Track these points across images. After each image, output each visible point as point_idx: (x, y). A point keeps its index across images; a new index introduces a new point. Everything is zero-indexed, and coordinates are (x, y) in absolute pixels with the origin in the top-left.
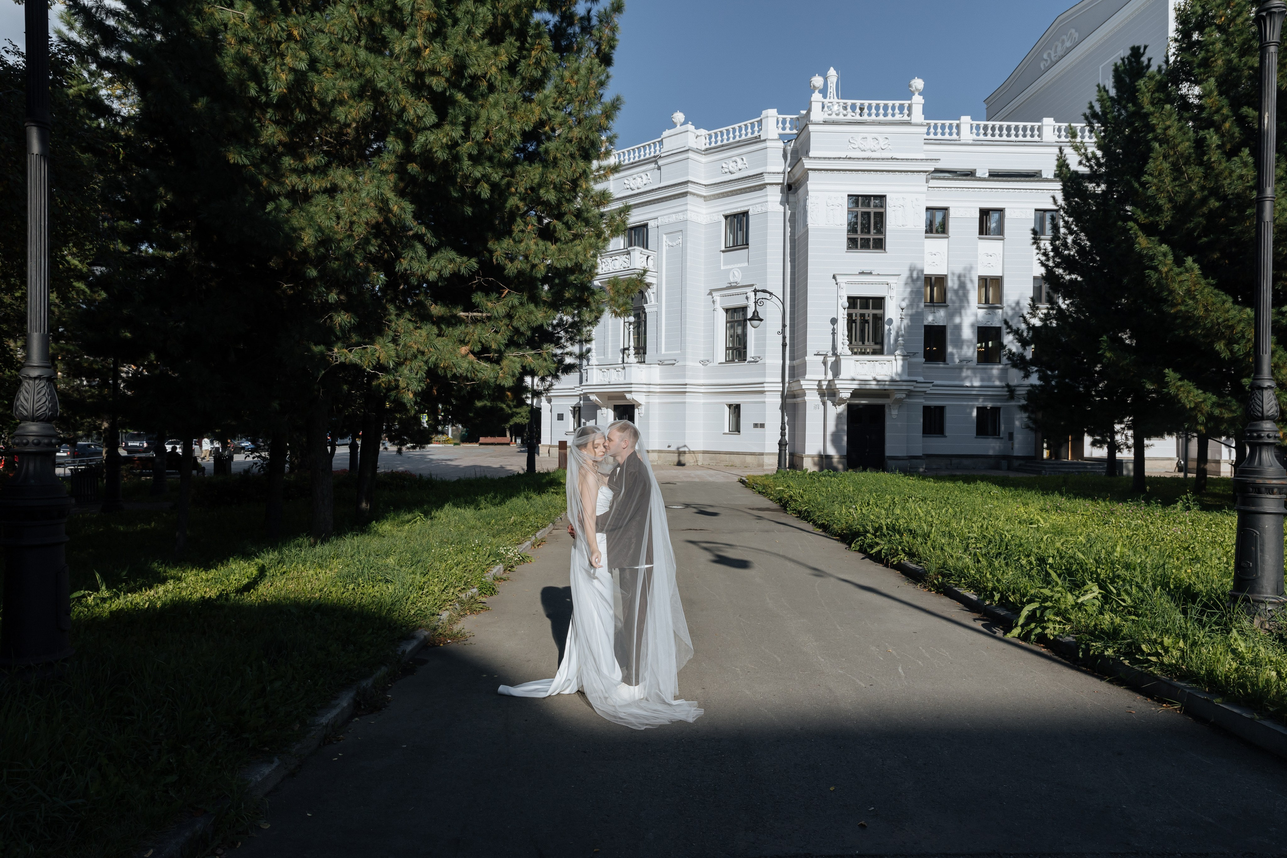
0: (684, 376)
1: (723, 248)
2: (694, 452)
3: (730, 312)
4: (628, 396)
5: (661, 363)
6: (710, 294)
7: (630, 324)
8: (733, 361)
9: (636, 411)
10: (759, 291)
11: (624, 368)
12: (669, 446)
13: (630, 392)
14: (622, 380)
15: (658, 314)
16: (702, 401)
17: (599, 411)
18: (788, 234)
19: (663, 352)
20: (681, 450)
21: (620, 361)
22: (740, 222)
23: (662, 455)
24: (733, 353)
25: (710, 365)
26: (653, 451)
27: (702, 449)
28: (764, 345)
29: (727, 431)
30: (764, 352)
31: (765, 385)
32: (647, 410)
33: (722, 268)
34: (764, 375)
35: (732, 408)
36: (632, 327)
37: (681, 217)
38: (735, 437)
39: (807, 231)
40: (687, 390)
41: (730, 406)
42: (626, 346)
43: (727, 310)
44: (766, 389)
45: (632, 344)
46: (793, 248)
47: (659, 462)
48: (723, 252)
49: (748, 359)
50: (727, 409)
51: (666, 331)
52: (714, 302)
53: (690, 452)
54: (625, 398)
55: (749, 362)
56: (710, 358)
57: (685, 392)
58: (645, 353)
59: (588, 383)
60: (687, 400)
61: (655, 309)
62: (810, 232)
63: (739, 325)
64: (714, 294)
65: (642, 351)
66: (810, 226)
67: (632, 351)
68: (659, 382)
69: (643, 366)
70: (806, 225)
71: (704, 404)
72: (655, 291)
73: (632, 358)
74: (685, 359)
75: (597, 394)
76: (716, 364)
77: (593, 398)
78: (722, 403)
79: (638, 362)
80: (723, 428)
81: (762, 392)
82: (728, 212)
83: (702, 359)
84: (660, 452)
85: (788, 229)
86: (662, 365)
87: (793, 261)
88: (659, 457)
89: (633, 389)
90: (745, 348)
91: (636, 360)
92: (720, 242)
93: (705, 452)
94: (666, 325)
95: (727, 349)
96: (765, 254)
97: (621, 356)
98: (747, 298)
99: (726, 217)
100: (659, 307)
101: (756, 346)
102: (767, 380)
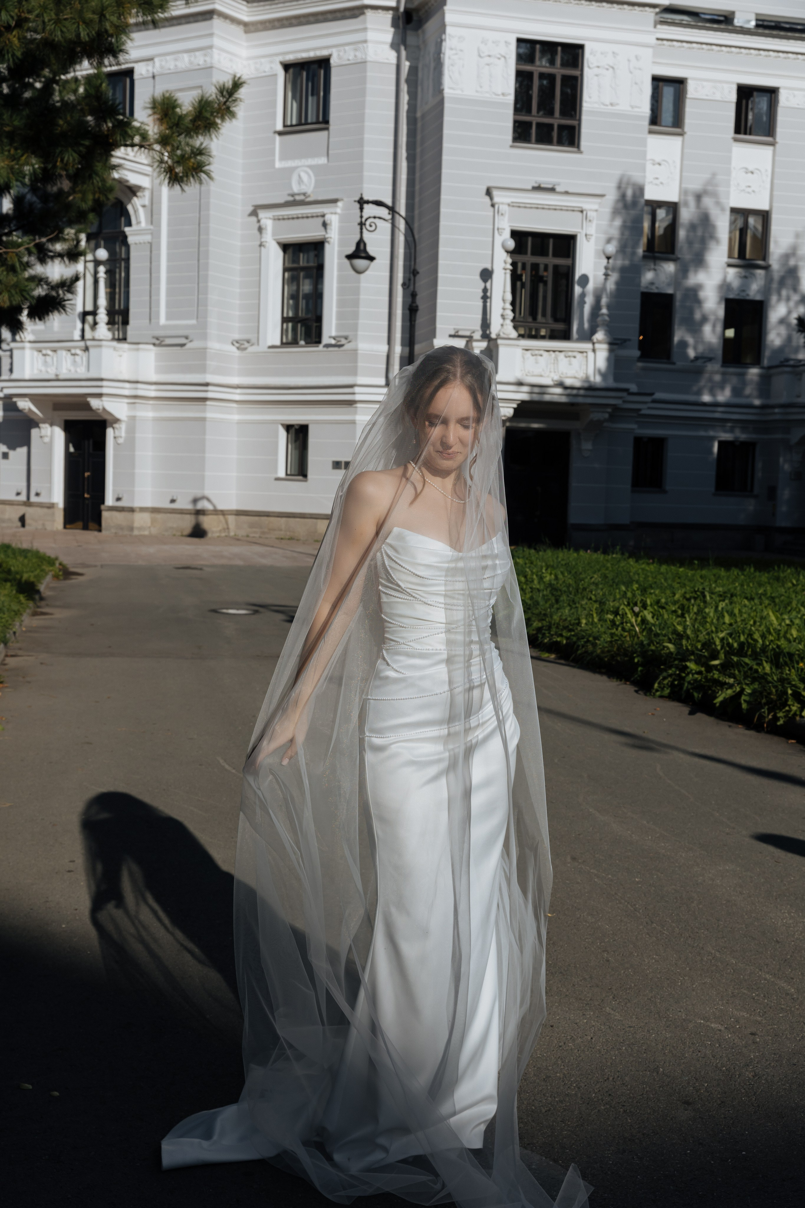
0: (203, 369)
1: (279, 127)
2: (223, 513)
3: (290, 251)
4: (95, 403)
5: (159, 342)
6: (254, 213)
7: (97, 263)
8: (294, 342)
9: (110, 433)
10: (368, 202)
11: (86, 349)
12: (173, 501)
13: (99, 396)
14: (81, 372)
15: (152, 247)
16: (236, 417)
17: (34, 432)
18: (404, 107)
19: (163, 321)
20: (200, 505)
21: (77, 335)
22: (313, 78)
23: (159, 516)
24: (294, 330)
25: (251, 349)
26: (143, 510)
27: (234, 506)
28: (355, 315)
29: (282, 473)
30: (355, 328)
31: (357, 390)
32: (131, 430)
33: (278, 165)
34: (354, 372)
35: (292, 431)
36: (102, 269)
37: (200, 59)
38: (296, 486)
39: (441, 102)
40: (210, 395)
41: (288, 428)
42: (89, 307)
43: (285, 247)
44: (357, 397)
45: (103, 302)
46: (412, 133)
47: (154, 531)
48: (280, 133)
49: (325, 340)
50: (282, 434)
51: (169, 281)
52: (260, 229)
53: (216, 512)
54: (87, 407)
55: (327, 346)
56: (252, 337)
57: (205, 399)
58: (126, 322)
59: (15, 376)
60: (209, 415)
61: (148, 238)
62: (447, 105)
63: (306, 277)
64: (262, 214)
65: (119, 318)
66: (447, 92)
67: (102, 316)
68: (154, 378)
69: (124, 346)
70: (439, 91)
71: (239, 423)
72: (147, 201)
73: (103, 331)
74: (204, 337)
75: (34, 398)
76: (262, 347)
77: (24, 404)
78: (274, 422)
79: (114, 339)
80: (276, 469)
81: (351, 403)
82: (290, 58)
83: (237, 336)
84: (155, 510)
85: (405, 98)
86: (160, 345)
87: (411, 159)
88: (153, 521)
89: (104, 391)
90: (319, 319)
91: (109, 335)
92: (274, 114)
93: (239, 513)
94: (169, 269)
95: (285, 320)
96: (361, 143)
97: (79, 325)
98: (325, 225)
99: (287, 67)
100: (156, 234)
101: (340, 316)
102: (360, 380)
